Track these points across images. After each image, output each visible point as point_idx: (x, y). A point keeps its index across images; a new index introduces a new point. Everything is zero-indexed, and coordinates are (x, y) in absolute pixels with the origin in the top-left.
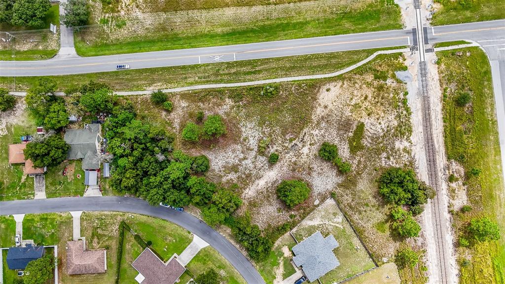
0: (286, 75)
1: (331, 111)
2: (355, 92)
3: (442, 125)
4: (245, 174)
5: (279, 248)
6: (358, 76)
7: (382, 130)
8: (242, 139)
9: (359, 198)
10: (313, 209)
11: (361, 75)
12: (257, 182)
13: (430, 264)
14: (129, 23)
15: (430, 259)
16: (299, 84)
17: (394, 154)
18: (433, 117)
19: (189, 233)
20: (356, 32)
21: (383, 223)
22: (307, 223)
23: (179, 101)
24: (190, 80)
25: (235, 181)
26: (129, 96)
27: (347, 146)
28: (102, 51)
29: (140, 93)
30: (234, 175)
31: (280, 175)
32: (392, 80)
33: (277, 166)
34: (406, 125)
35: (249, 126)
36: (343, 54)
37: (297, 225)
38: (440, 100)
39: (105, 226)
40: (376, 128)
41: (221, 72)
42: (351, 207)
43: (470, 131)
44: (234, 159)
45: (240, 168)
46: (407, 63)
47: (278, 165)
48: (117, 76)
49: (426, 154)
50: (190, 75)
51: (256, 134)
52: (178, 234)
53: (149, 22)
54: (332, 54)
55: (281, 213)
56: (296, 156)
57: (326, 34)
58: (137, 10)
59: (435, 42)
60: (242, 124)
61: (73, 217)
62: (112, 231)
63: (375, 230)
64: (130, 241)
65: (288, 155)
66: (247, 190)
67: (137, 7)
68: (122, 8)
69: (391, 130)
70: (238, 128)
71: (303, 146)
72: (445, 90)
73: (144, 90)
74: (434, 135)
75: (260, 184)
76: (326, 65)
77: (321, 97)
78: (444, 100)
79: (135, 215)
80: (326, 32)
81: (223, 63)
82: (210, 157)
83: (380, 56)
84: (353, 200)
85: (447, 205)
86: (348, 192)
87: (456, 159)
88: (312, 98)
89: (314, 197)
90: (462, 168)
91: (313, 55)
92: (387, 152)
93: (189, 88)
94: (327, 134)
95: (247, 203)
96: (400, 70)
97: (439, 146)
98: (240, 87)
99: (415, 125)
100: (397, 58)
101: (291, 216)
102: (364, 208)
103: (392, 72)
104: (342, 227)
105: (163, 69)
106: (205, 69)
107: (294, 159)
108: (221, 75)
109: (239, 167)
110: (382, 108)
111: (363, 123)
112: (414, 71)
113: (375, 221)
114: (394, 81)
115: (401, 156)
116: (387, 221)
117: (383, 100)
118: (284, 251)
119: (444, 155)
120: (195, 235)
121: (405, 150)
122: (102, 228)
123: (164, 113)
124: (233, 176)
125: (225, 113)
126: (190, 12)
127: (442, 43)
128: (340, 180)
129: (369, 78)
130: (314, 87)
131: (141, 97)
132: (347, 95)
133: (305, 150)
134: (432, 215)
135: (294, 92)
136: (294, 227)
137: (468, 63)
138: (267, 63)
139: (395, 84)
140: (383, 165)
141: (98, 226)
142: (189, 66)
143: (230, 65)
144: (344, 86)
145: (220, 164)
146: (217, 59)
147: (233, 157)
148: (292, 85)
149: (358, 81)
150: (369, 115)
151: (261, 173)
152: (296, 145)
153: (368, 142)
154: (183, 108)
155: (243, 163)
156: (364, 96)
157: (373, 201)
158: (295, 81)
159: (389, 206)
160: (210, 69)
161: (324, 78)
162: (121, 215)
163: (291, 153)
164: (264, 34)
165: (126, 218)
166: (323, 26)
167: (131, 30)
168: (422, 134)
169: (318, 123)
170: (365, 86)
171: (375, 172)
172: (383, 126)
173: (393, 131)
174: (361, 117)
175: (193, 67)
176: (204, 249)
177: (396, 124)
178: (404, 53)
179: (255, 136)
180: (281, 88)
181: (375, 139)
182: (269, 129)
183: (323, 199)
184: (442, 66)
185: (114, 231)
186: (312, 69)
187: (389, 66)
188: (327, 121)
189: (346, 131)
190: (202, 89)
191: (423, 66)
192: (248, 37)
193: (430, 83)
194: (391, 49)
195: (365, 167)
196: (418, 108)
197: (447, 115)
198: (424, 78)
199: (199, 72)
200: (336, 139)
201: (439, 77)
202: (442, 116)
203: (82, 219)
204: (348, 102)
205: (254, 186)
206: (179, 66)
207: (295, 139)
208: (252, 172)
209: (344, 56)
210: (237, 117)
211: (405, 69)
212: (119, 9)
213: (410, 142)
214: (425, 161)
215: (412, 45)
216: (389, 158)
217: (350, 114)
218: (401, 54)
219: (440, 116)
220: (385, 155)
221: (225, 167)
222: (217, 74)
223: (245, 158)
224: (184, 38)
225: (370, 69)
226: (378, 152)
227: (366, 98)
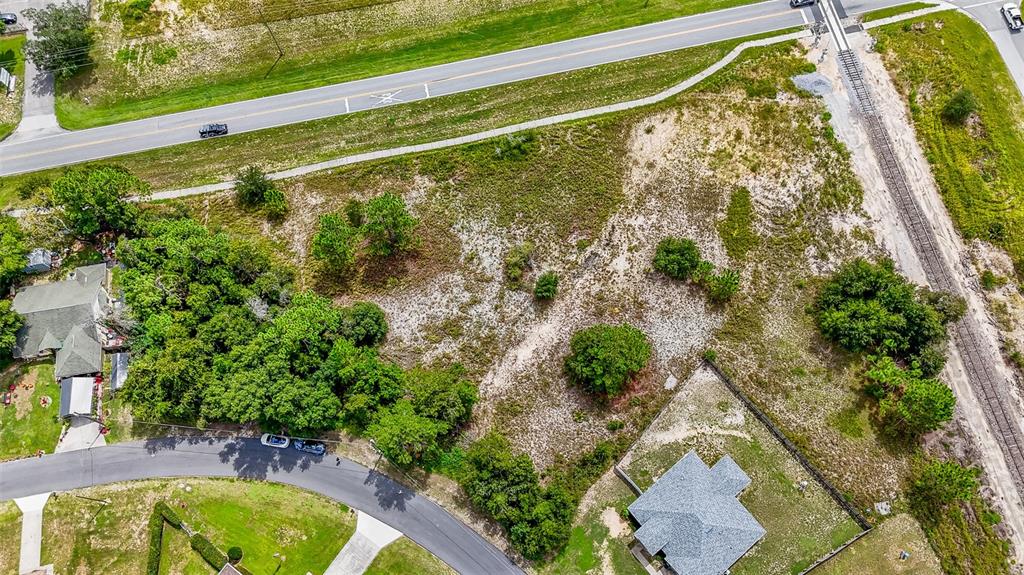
0: (549, 113)
1: (665, 171)
2: (712, 127)
3: (929, 170)
4: (479, 338)
5: (593, 516)
6: (709, 96)
7: (791, 197)
8: (462, 259)
9: (776, 357)
10: (666, 401)
11: (717, 92)
12: (512, 352)
13: (1005, 505)
14: (182, 54)
15: (999, 489)
16: (581, 128)
17: (834, 246)
18: (902, 156)
19: (345, 508)
20: (688, 14)
21: (851, 411)
22: (656, 438)
23: (303, 194)
24: (326, 149)
25: (456, 359)
26: (183, 198)
27: (717, 243)
28: (120, 113)
29: (210, 188)
30: (453, 345)
31: (567, 329)
32: (788, 95)
33: (556, 308)
34: (843, 181)
35: (476, 228)
36: (667, 58)
37: (630, 446)
38: (905, 119)
39: (111, 525)
40: (777, 195)
41: (398, 124)
42: (760, 384)
43: (994, 173)
44: (447, 306)
45: (466, 325)
46: (812, 57)
47: (559, 306)
48: (153, 159)
49: (910, 237)
50: (327, 139)
51: (496, 243)
52: (314, 517)
53: (230, 46)
54: (642, 59)
55: (585, 423)
56: (599, 281)
57: (622, 25)
58: (202, 26)
59: (860, 12)
60: (458, 227)
61: (22, 514)
62: (130, 537)
63: (835, 432)
64: (181, 557)
65: (581, 281)
66: (490, 375)
67: (202, 19)
68: (167, 26)
69: (811, 195)
70: (451, 237)
71: (614, 256)
72: (911, 98)
73: (219, 182)
74: (916, 194)
75: (521, 358)
76: (636, 82)
77: (636, 146)
78: (916, 119)
79: (195, 482)
80: (622, 21)
81: (400, 106)
82: (387, 311)
83: (748, 51)
84: (761, 366)
85: (996, 346)
86: (744, 347)
87: (983, 237)
88: (615, 150)
89: (662, 371)
90: (1005, 256)
91: (602, 67)
92: (817, 244)
93: (325, 165)
94: (665, 223)
95: (491, 409)
96: (800, 73)
97: (935, 214)
98: (447, 148)
99: (865, 177)
100: (788, 51)
101: (613, 428)
102: (792, 381)
103: (783, 80)
104: (748, 437)
105: (262, 133)
106: (360, 122)
107: (596, 288)
108: (399, 130)
109: (462, 323)
110: (780, 152)
111: (744, 188)
112: (830, 69)
113: (830, 409)
114: (794, 96)
115: (852, 247)
116: (859, 406)
117: (779, 136)
118: (606, 524)
119: (952, 232)
120: (360, 513)
121: (857, 233)
122: (102, 533)
123: (266, 226)
124: (448, 347)
125: (416, 206)
126: (319, 17)
127: (877, 12)
128: (719, 321)
129: (738, 96)
130: (617, 128)
131: (212, 197)
132: (695, 135)
133: (620, 264)
134: (969, 375)
135: (571, 143)
136: (623, 452)
137: (943, 42)
138: (501, 94)
139: (796, 102)
140: (816, 274)
141: (91, 529)
142: (325, 121)
143: (417, 108)
144: (684, 118)
145: (414, 322)
146: (388, 100)
147: (444, 301)
148: (566, 130)
149: (713, 105)
150: (753, 170)
151: (520, 330)
152: (596, 255)
153: (767, 228)
154: (315, 207)
155: (472, 312)
156: (734, 132)
157: (813, 362)
158: (571, 122)
159: (854, 368)
160: (373, 121)
161: (636, 108)
162: (155, 489)
163: (586, 276)
164: (488, 40)
165: (168, 495)
166: (613, 11)
167: (187, 66)
168: (888, 194)
169: (640, 202)
170: (730, 113)
171: (799, 292)
172: (793, 190)
173: (817, 196)
174: (738, 177)
175: (332, 122)
176: (389, 548)
177: (822, 181)
178: (800, 41)
179: (493, 249)
180: (541, 140)
181: (779, 217)
182: (525, 230)
183: (685, 373)
184: (891, 53)
185: (136, 535)
186: (604, 93)
187: (773, 67)
188: (661, 194)
189: (710, 209)
190: (357, 164)
191: (848, 59)
192: (453, 50)
193: (874, 89)
194: (771, 35)
195: (773, 284)
196: (861, 142)
197: (934, 145)
198: (858, 82)
199: (347, 130)
200: (689, 231)
201: (890, 75)
202: (922, 152)
203: (47, 515)
204: (699, 150)
205: (506, 365)
206: (300, 124)
207: (590, 243)
208: (496, 331)
209: (671, 60)
210: (447, 213)
211: (811, 69)
212: (161, 28)
213: (863, 215)
214: (911, 251)
215: (813, 22)
216: (824, 257)
217: (711, 173)
218: (794, 43)
219: (917, 152)
220: (812, 250)
221: (427, 328)
222: (389, 129)
223: (475, 302)
224: (309, 69)
225: (732, 77)
226: (795, 246)
227: (739, 136)
